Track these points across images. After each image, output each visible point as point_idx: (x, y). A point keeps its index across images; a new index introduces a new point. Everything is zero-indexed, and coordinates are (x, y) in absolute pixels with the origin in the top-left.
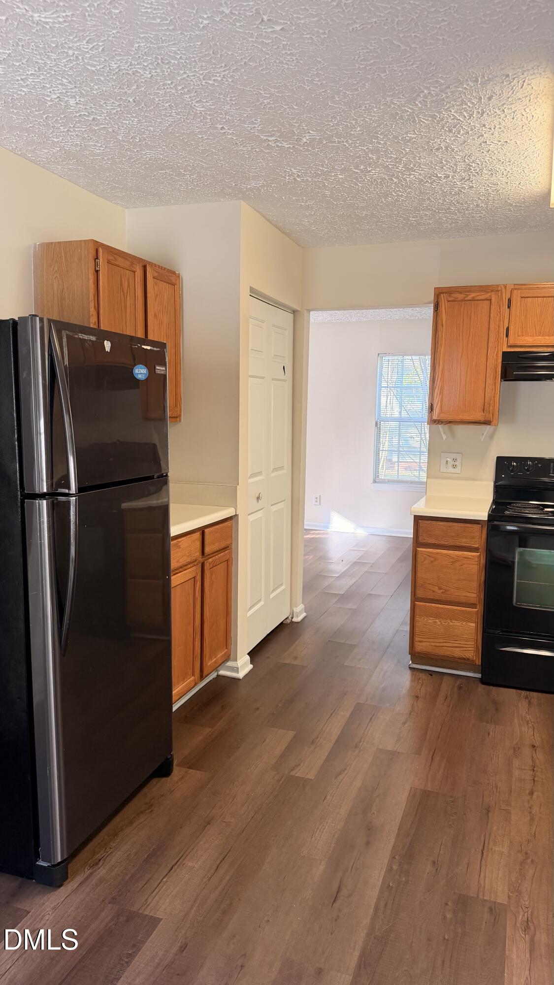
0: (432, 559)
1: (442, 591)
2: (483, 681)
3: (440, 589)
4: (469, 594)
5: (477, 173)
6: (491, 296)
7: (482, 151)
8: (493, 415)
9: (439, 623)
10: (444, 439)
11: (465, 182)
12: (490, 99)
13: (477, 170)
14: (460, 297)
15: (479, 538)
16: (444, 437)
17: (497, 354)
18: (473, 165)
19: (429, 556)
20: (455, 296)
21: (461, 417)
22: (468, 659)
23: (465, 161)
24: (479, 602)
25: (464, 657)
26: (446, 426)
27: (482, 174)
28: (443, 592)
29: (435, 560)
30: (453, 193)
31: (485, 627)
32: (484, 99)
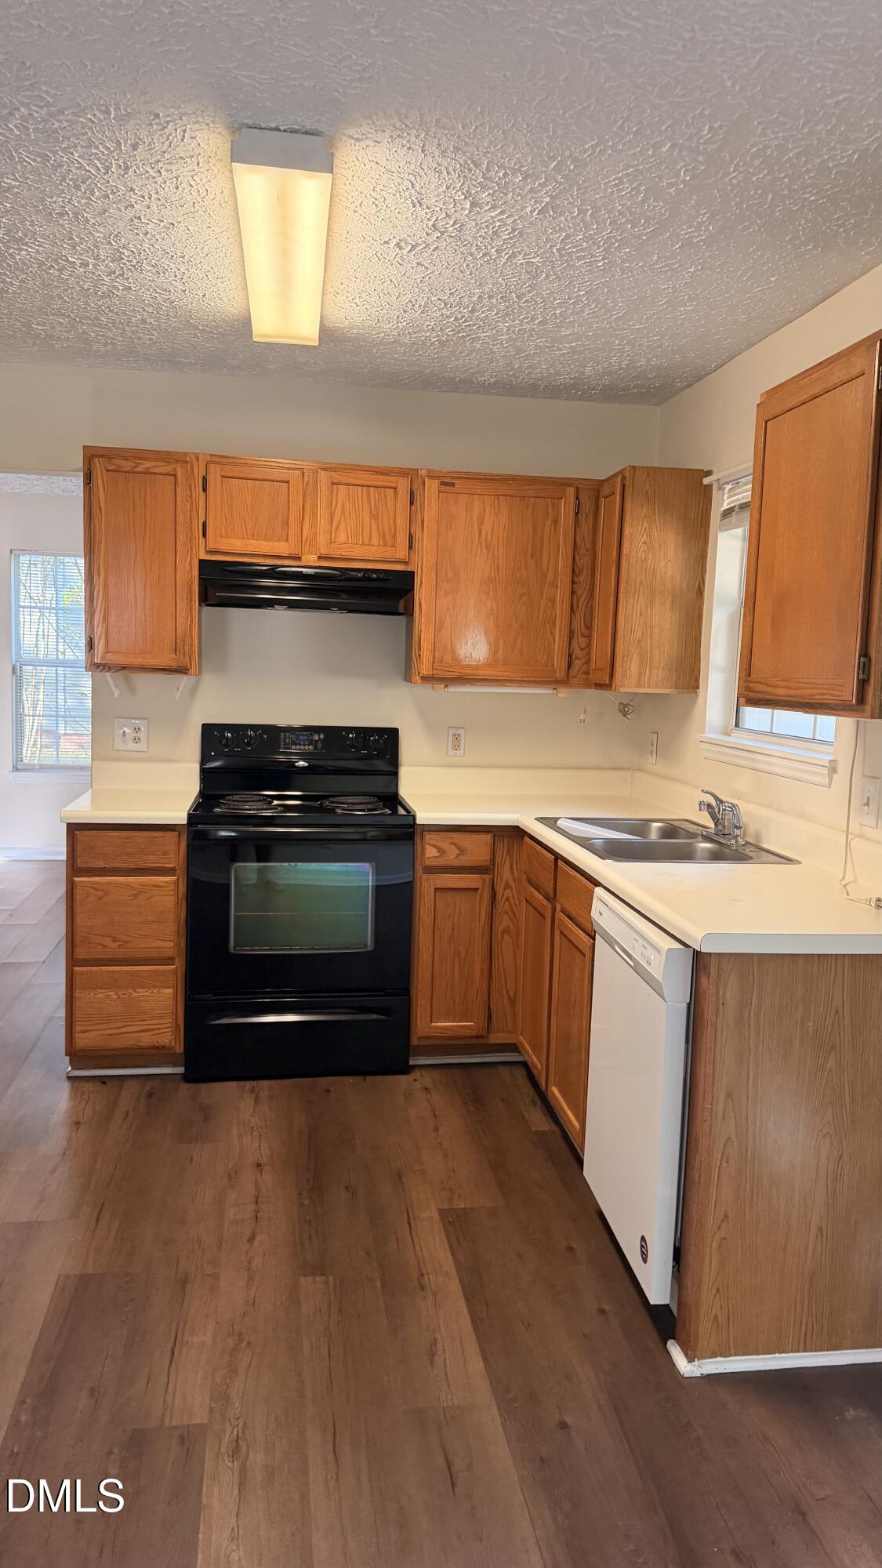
0: (100, 894)
1: (119, 943)
2: (187, 1078)
3: (115, 940)
4: (161, 944)
5: (134, 266)
6: (175, 469)
7: (135, 231)
8: (190, 658)
9: (115, 997)
10: (116, 695)
11: (117, 278)
12: (135, 147)
13: (132, 261)
14: (127, 465)
15: (174, 853)
16: (116, 693)
17: (191, 562)
18: (125, 252)
19: (95, 889)
20: (118, 463)
21: (141, 660)
22: (163, 1047)
23: (110, 242)
24: (178, 953)
25: (157, 1044)
26: (120, 674)
27: (142, 270)
28: (120, 946)
29: (106, 894)
30: (99, 293)
31: (188, 992)
32: (126, 146)
